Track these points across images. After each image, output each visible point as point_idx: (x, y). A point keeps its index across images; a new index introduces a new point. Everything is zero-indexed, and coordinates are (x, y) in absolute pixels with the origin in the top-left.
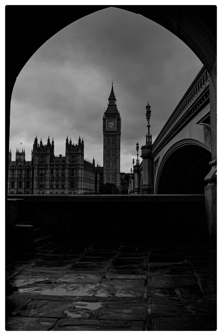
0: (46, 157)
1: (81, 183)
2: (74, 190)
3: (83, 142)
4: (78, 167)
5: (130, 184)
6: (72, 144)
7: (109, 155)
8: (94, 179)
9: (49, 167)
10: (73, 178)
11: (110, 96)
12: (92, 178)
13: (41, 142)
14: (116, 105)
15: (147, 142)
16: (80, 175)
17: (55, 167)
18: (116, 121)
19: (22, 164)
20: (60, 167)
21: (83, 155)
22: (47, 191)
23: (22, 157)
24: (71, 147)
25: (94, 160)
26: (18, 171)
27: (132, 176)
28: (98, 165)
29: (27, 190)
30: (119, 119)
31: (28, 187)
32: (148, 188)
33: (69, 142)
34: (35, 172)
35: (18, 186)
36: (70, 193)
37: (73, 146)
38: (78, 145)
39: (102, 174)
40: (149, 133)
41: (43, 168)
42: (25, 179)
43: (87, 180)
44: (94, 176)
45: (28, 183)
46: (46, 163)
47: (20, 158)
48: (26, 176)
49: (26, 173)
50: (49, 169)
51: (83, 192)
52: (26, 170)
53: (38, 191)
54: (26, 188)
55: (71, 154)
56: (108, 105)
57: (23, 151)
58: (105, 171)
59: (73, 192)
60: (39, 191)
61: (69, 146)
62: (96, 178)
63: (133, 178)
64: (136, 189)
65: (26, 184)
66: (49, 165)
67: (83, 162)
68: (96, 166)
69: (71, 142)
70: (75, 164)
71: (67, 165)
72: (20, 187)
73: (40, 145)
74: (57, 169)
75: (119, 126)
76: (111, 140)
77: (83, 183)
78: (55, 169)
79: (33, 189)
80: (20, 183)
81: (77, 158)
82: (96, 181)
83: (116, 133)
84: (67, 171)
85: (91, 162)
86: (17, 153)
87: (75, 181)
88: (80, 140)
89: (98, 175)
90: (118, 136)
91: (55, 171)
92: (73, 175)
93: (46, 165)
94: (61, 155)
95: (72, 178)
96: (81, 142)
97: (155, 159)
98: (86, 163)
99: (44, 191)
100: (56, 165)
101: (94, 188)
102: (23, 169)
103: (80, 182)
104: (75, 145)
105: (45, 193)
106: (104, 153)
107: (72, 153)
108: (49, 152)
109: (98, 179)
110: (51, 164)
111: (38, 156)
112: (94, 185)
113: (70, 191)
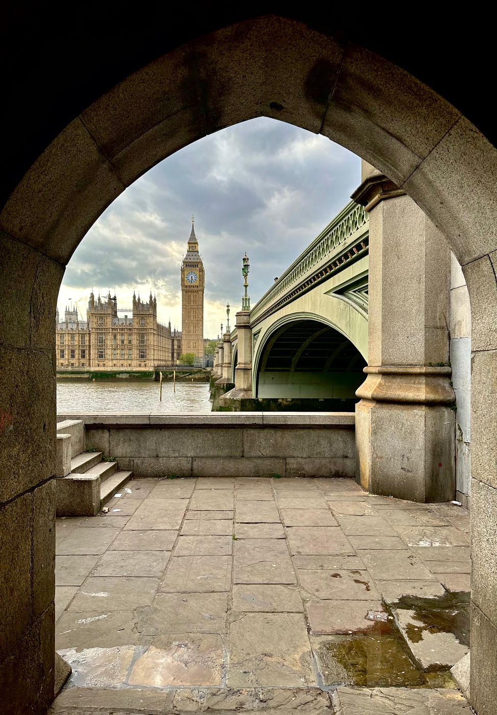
0: (107, 318)
1: (154, 352)
2: (145, 361)
3: (155, 300)
4: (150, 332)
5: (217, 355)
6: (141, 302)
7: (189, 317)
8: (170, 347)
9: (111, 331)
10: (144, 346)
11: (190, 238)
12: (167, 346)
13: (99, 299)
14: (198, 251)
15: (243, 307)
16: (152, 342)
17: (119, 331)
18: (198, 272)
19: (75, 327)
20: (126, 331)
21: (155, 316)
22: (109, 362)
23: (73, 317)
24: (140, 306)
25: (170, 324)
26: (69, 336)
27: (220, 346)
28: (175, 330)
29: (82, 361)
30: (202, 270)
31: (83, 357)
32: (244, 367)
33: (137, 299)
34: (92, 338)
35: (70, 356)
36: (140, 365)
37: (143, 305)
38: (149, 303)
39: (179, 341)
40: (246, 295)
41: (103, 333)
42: (79, 347)
43: (161, 348)
44: (171, 343)
45: (83, 352)
46: (107, 326)
47: (70, 319)
48: (80, 342)
49: (80, 339)
50: (110, 334)
51: (156, 364)
52: (81, 335)
53: (97, 362)
54: (80, 358)
55: (139, 315)
56: (188, 251)
57: (74, 309)
58: (184, 337)
59: (143, 364)
60: (99, 363)
61: (137, 304)
62: (173, 345)
63: (222, 348)
64: (225, 363)
65: (80, 352)
66: (111, 329)
67: (156, 325)
68: (172, 330)
69: (139, 299)
70: (145, 327)
71: (134, 329)
72: (73, 356)
73: (97, 302)
74: (122, 335)
75: (202, 279)
76: (192, 298)
77: (156, 352)
78: (118, 334)
79: (90, 359)
80: (73, 351)
81: (148, 321)
82: (173, 349)
83: (198, 288)
84: (135, 337)
85: (167, 326)
86: (66, 311)
87: (146, 349)
88: (151, 297)
89: (176, 343)
90: (200, 293)
91: (119, 337)
92: (142, 342)
93: (107, 329)
94: (126, 316)
95: (141, 346)
96: (153, 299)
97: (254, 330)
98: (160, 327)
99: (104, 363)
100: (120, 329)
101: (170, 359)
102: (76, 333)
103: (152, 351)
104: (145, 303)
105: (106, 364)
106: (183, 314)
107: (140, 313)
108: (110, 311)
109: (176, 347)
110: (113, 327)
111: (96, 316)
112: (170, 355)
113: (140, 363)
